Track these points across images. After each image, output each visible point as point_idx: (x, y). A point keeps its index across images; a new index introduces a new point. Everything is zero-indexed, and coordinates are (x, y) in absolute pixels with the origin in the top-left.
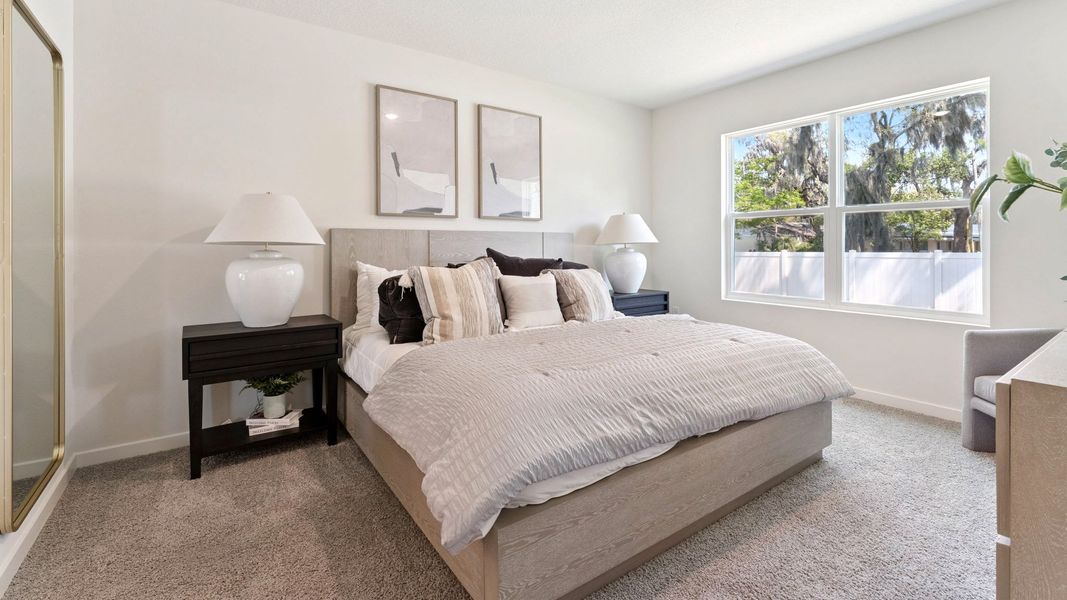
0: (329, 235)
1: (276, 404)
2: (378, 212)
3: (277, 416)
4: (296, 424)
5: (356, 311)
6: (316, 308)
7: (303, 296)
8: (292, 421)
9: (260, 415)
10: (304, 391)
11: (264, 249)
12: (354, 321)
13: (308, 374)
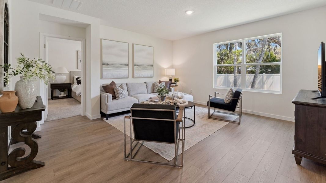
0: (70, 72)
1: (62, 93)
2: (78, 69)
3: (62, 95)
4: (65, 96)
5: (74, 82)
6: (68, 82)
7: (66, 80)
8: (65, 95)
9: (60, 94)
10: (66, 92)
11: (61, 74)
12: (74, 83)
13: (67, 89)
